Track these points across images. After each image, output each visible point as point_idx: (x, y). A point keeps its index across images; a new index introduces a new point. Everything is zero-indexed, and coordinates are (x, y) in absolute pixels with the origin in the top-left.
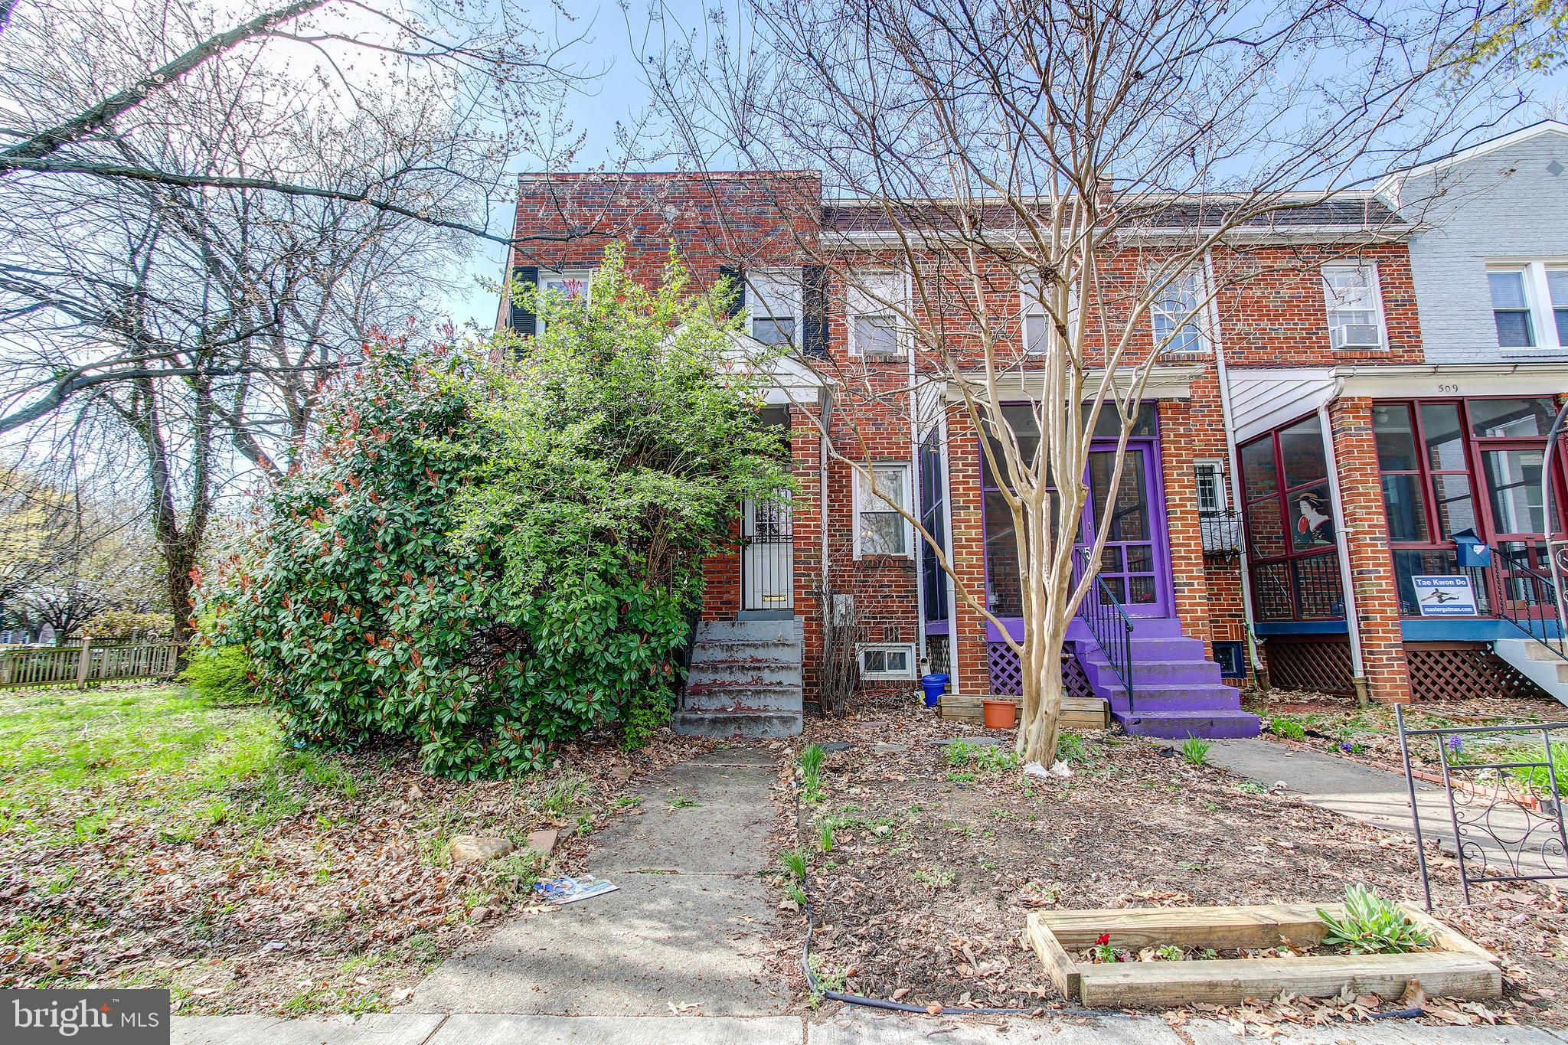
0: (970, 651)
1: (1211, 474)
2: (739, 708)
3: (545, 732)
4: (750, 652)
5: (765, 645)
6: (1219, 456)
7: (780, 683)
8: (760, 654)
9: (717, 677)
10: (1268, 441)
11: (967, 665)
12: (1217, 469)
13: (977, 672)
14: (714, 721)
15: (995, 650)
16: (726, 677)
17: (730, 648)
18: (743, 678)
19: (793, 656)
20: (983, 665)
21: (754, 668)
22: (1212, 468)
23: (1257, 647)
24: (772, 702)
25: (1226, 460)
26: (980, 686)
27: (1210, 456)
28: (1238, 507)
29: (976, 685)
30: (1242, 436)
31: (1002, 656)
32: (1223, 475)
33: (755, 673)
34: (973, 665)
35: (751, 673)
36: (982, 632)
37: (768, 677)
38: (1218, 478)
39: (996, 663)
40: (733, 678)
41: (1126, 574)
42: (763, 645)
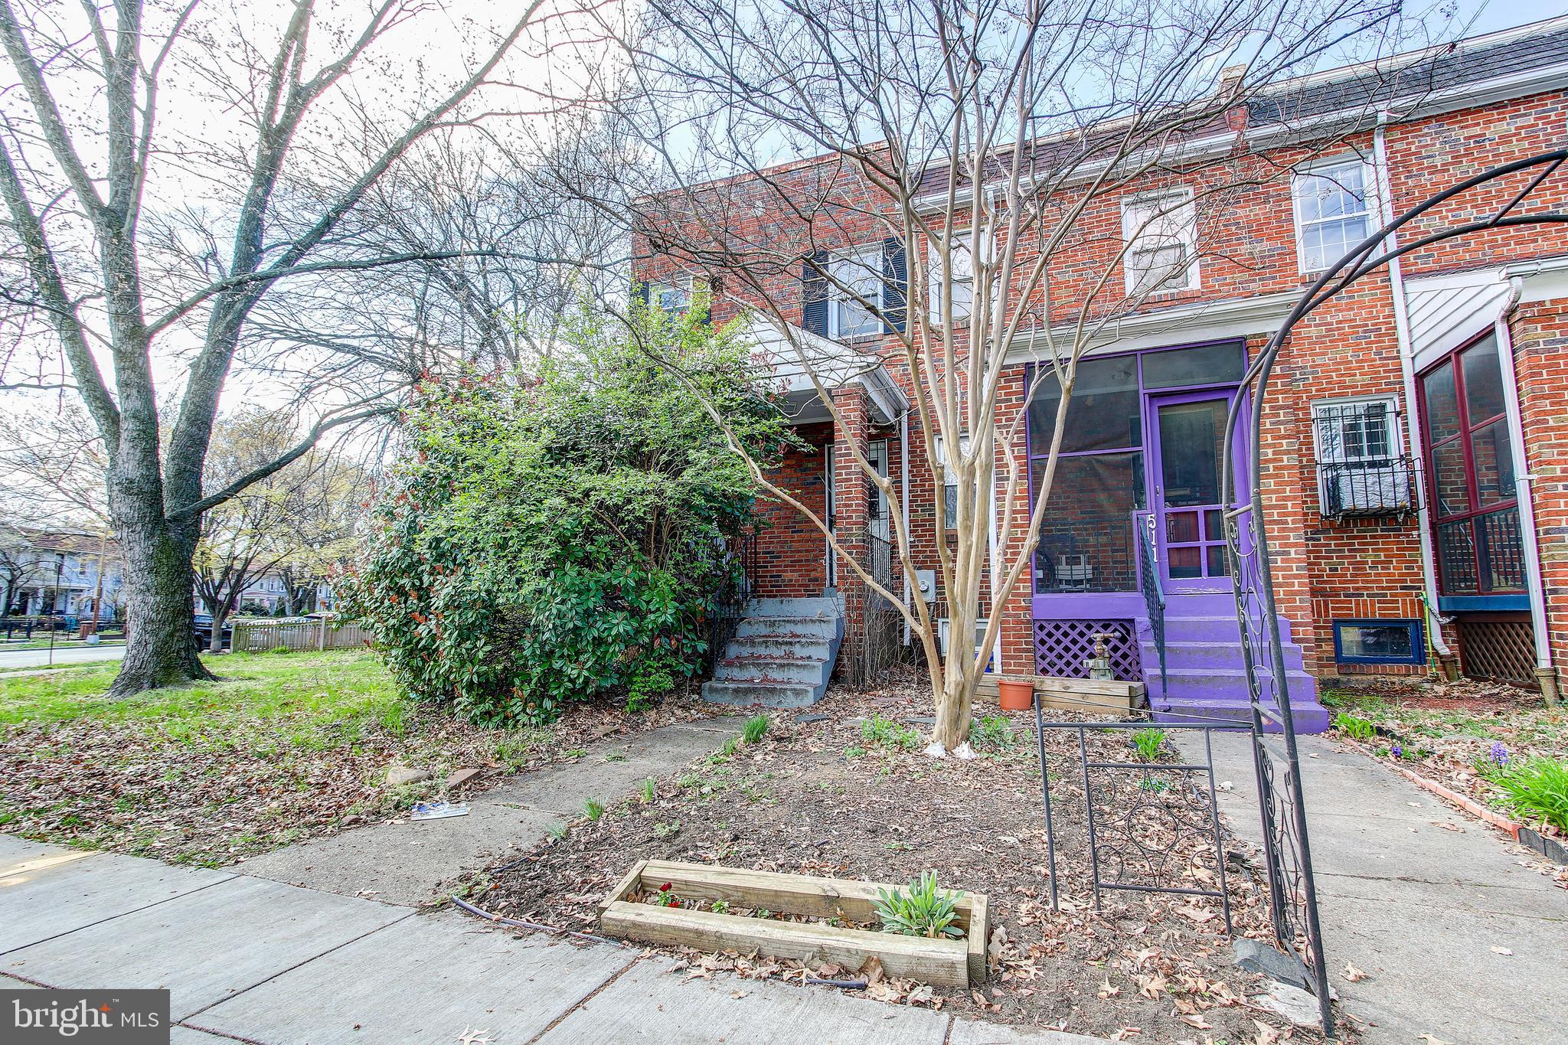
0: (1014, 629)
1: (1383, 415)
2: (765, 679)
3: (555, 692)
4: (790, 628)
5: (804, 621)
6: (1394, 390)
7: (810, 657)
8: (799, 629)
9: (755, 650)
10: (1449, 368)
11: (1010, 644)
12: (1389, 408)
13: (1020, 650)
14: (736, 691)
15: (1041, 628)
16: (762, 651)
17: (773, 624)
18: (778, 652)
19: (829, 632)
20: (1027, 643)
21: (787, 643)
22: (1383, 406)
23: (1443, 627)
24: (794, 674)
25: (1402, 394)
26: (1024, 665)
27: (1377, 391)
28: (1416, 452)
29: (1020, 665)
30: (1422, 363)
31: (1050, 635)
32: (1398, 414)
33: (787, 648)
34: (1016, 643)
35: (783, 647)
36: (1027, 609)
37: (798, 651)
38: (1390, 418)
39: (1043, 642)
40: (768, 652)
41: (1203, 543)
42: (801, 622)
